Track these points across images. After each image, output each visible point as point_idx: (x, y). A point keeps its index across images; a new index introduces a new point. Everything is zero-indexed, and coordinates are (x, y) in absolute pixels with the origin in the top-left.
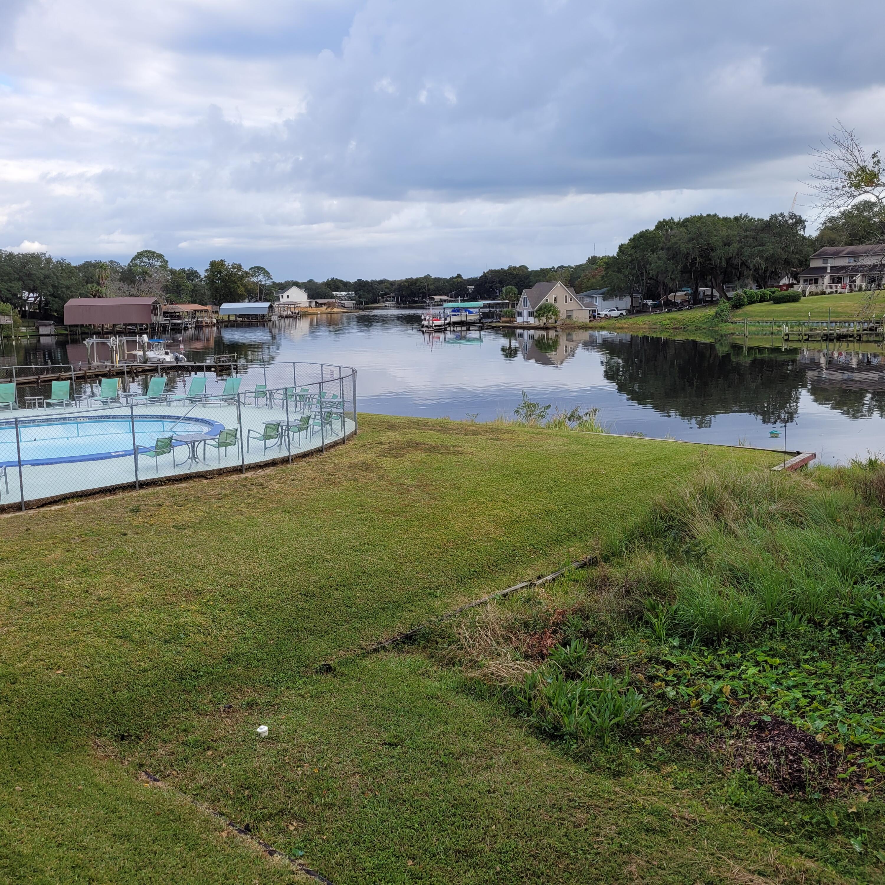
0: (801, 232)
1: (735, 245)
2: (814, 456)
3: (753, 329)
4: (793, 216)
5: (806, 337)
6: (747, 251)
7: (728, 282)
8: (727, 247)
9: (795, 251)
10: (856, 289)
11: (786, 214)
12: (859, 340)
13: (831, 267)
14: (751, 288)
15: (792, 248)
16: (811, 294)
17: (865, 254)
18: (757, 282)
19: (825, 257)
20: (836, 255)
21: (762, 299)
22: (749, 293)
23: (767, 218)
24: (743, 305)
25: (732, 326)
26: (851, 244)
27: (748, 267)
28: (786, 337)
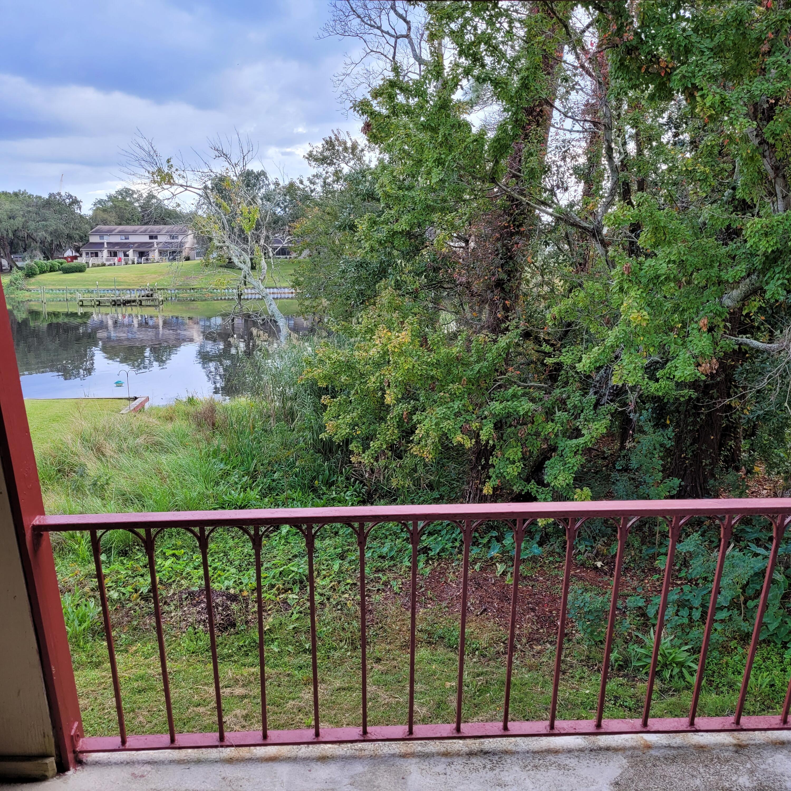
0: (79, 211)
1: (20, 219)
2: (148, 399)
3: (48, 296)
4: (70, 196)
5: (97, 303)
6: (32, 225)
7: (15, 253)
8: (12, 220)
9: (75, 227)
10: (130, 262)
11: (63, 194)
12: (141, 305)
13: (108, 243)
14: (40, 259)
15: (72, 224)
16: (94, 266)
17: (134, 233)
18: (45, 253)
19: (101, 234)
20: (110, 233)
21: (52, 270)
22: (39, 263)
23: (46, 196)
24: (35, 274)
25: (27, 294)
26: (120, 224)
27: (34, 240)
28: (81, 303)
